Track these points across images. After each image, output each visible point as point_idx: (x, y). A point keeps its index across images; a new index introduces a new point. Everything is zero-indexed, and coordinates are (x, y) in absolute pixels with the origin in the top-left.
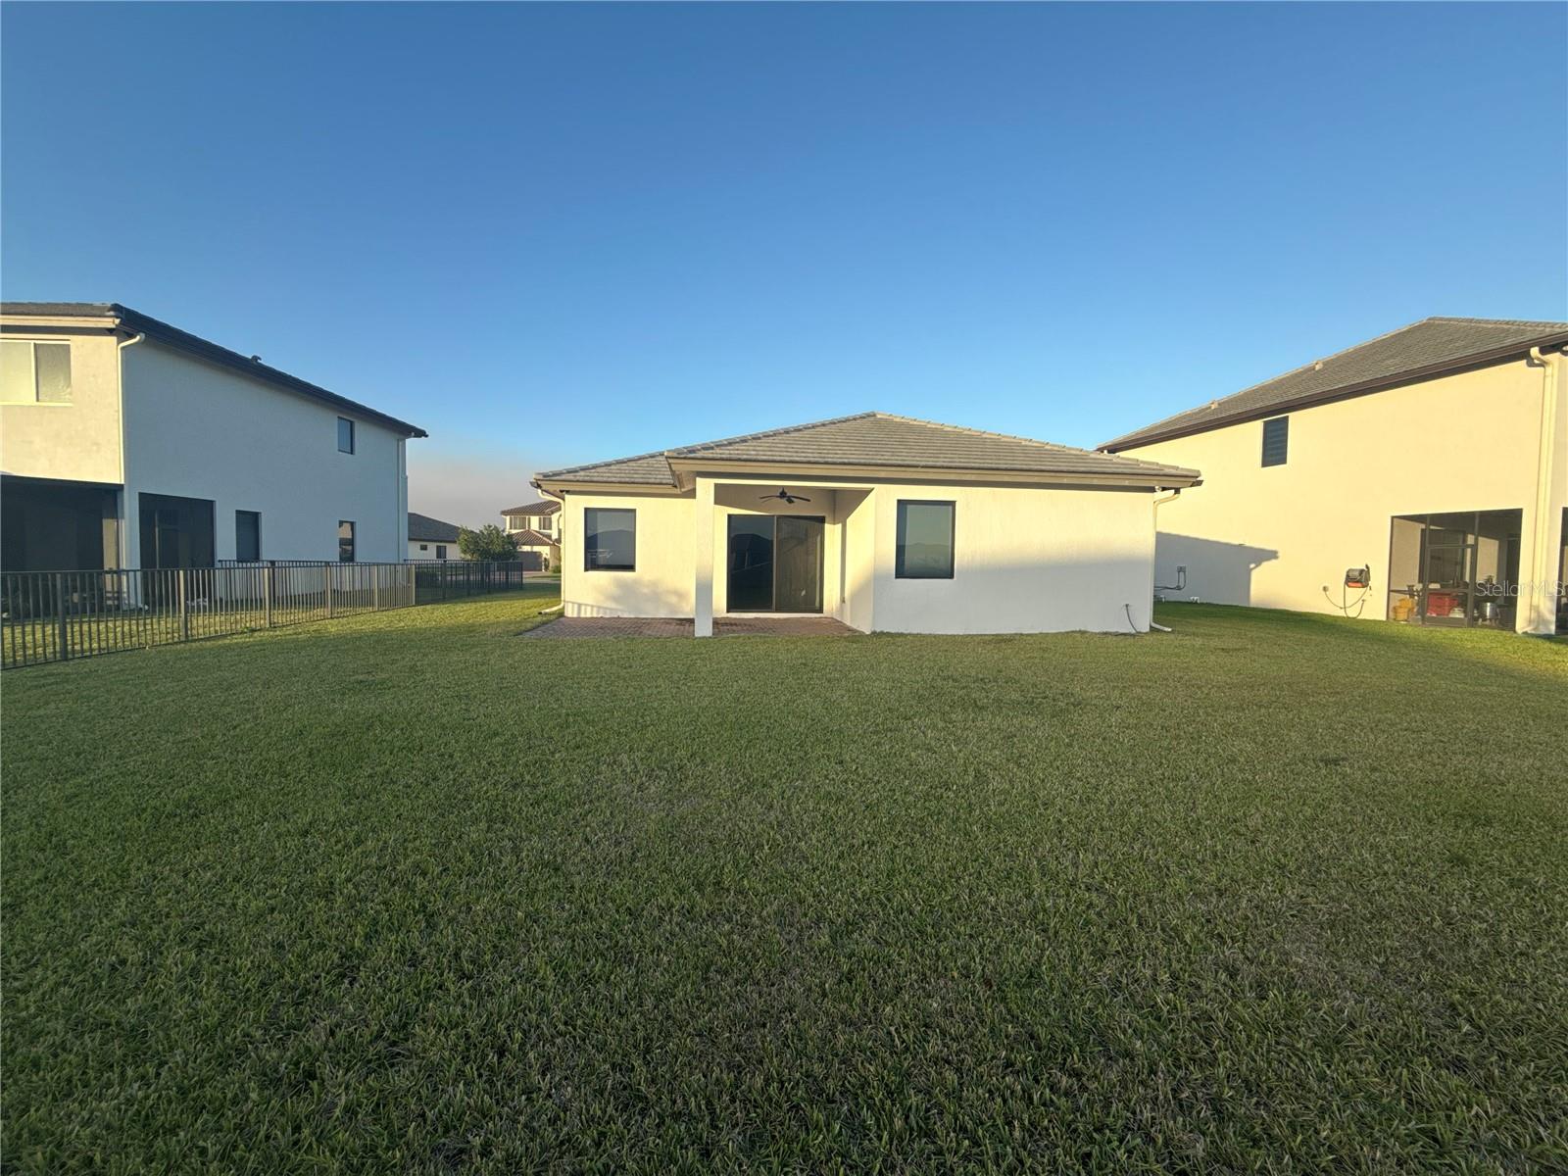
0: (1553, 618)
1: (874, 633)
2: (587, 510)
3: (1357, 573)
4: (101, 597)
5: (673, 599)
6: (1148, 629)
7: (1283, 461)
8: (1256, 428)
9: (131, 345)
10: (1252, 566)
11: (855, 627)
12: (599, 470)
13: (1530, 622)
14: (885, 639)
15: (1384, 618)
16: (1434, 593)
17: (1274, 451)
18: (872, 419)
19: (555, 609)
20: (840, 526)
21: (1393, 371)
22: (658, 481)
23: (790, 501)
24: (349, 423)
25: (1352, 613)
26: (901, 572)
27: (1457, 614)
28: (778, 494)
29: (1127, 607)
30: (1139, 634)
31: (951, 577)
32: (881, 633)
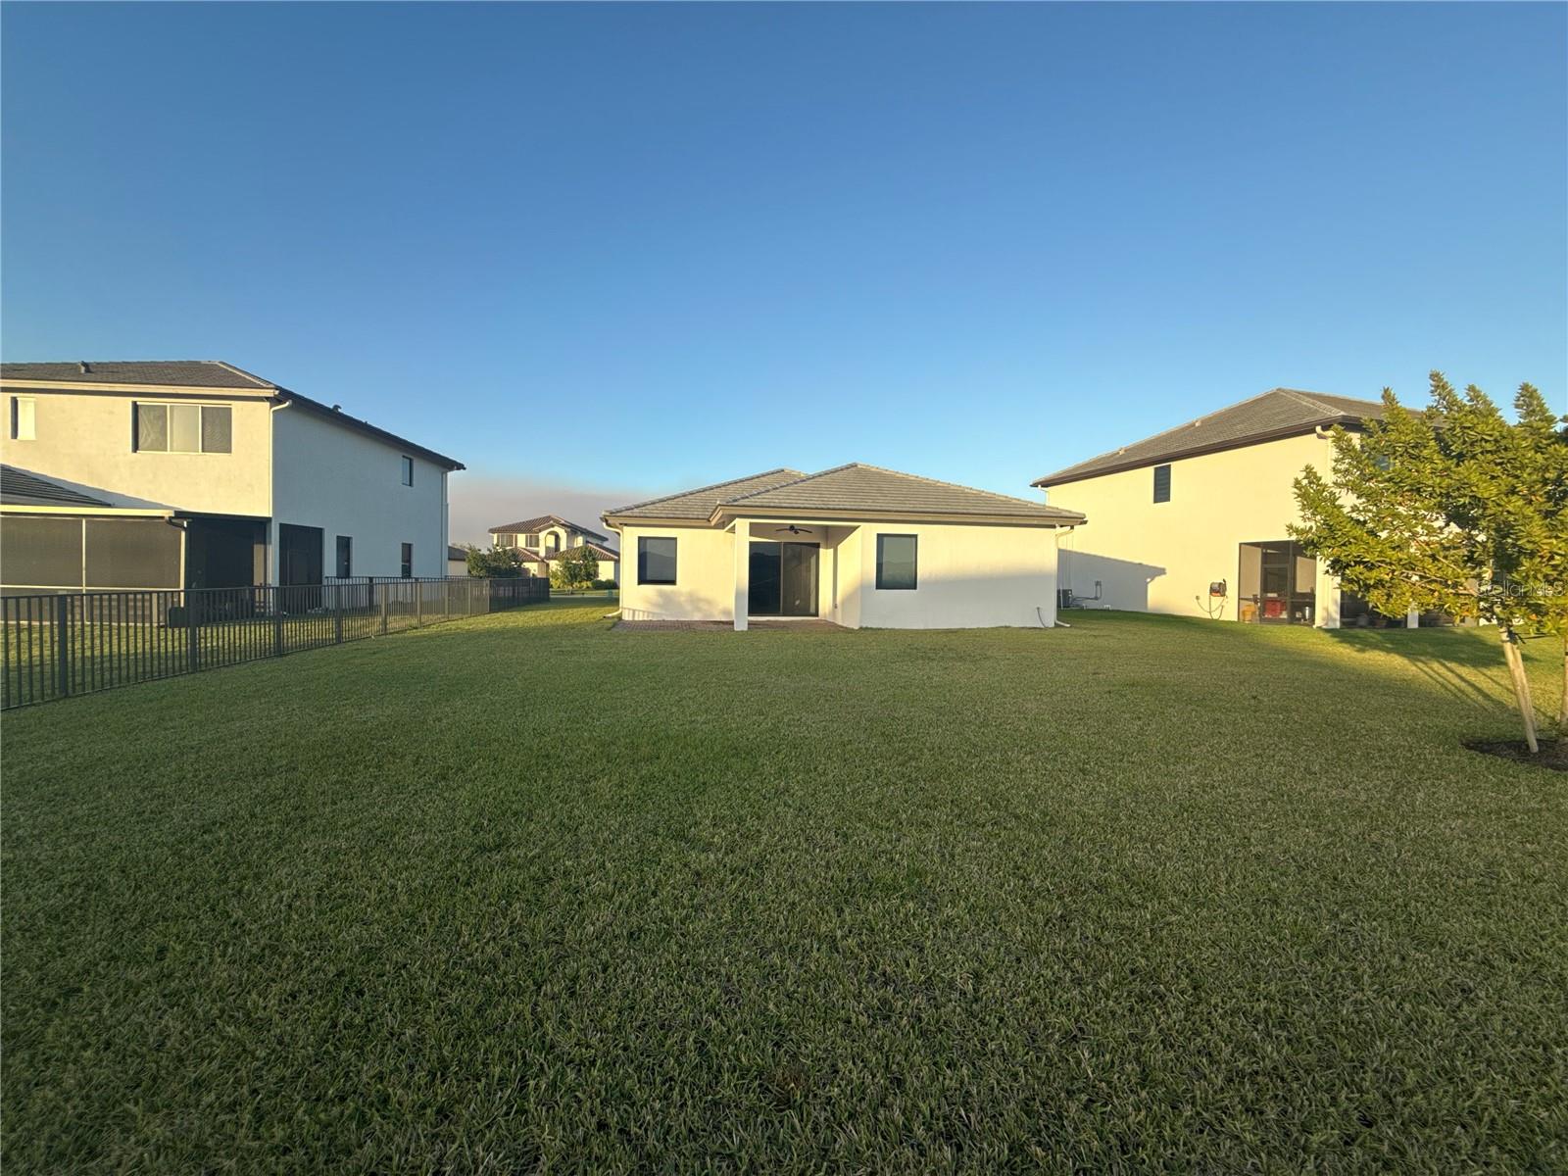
0: (1338, 617)
1: (861, 628)
2: (640, 538)
3: (1217, 586)
4: (253, 606)
6: (1053, 625)
7: (1167, 499)
8: (1148, 473)
9: (283, 409)
10: (1149, 580)
11: (845, 625)
12: (648, 507)
13: (1323, 619)
14: (870, 632)
15: (1236, 620)
16: (1273, 600)
17: (1162, 492)
18: (854, 469)
19: (615, 614)
20: (832, 550)
21: (1239, 435)
22: (695, 517)
23: (796, 533)
24: (408, 461)
25: (1215, 616)
26: (880, 585)
27: (1284, 616)
28: (792, 527)
29: (1038, 608)
30: (1046, 628)
31: (915, 588)
32: (867, 628)
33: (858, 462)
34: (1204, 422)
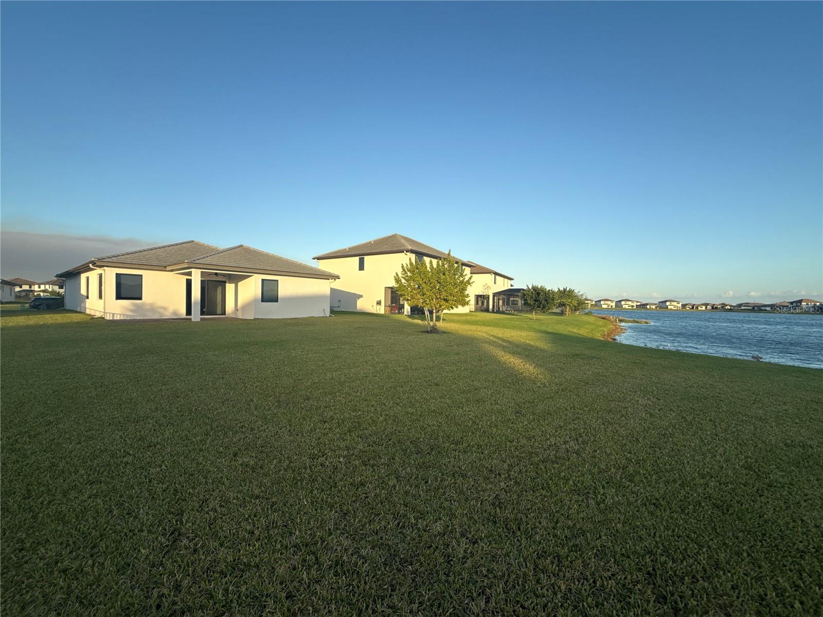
0: (410, 311)
1: (255, 319)
2: (117, 274)
3: (378, 301)
5: (162, 311)
6: (329, 316)
7: (363, 270)
8: (357, 259)
10: (357, 299)
11: (243, 318)
13: (407, 312)
15: (384, 313)
16: (394, 307)
17: (361, 267)
18: (241, 248)
20: (234, 285)
21: (385, 250)
22: (156, 265)
23: (218, 276)
25: (378, 312)
26: (263, 300)
27: (397, 311)
28: (216, 274)
29: (324, 310)
30: (326, 317)
31: (277, 302)
32: (257, 319)
33: (243, 244)
34: (375, 241)
